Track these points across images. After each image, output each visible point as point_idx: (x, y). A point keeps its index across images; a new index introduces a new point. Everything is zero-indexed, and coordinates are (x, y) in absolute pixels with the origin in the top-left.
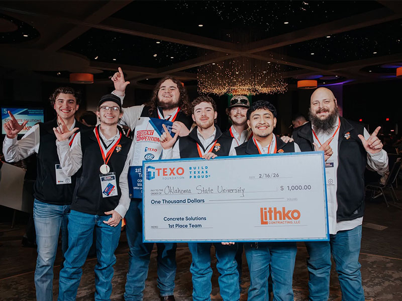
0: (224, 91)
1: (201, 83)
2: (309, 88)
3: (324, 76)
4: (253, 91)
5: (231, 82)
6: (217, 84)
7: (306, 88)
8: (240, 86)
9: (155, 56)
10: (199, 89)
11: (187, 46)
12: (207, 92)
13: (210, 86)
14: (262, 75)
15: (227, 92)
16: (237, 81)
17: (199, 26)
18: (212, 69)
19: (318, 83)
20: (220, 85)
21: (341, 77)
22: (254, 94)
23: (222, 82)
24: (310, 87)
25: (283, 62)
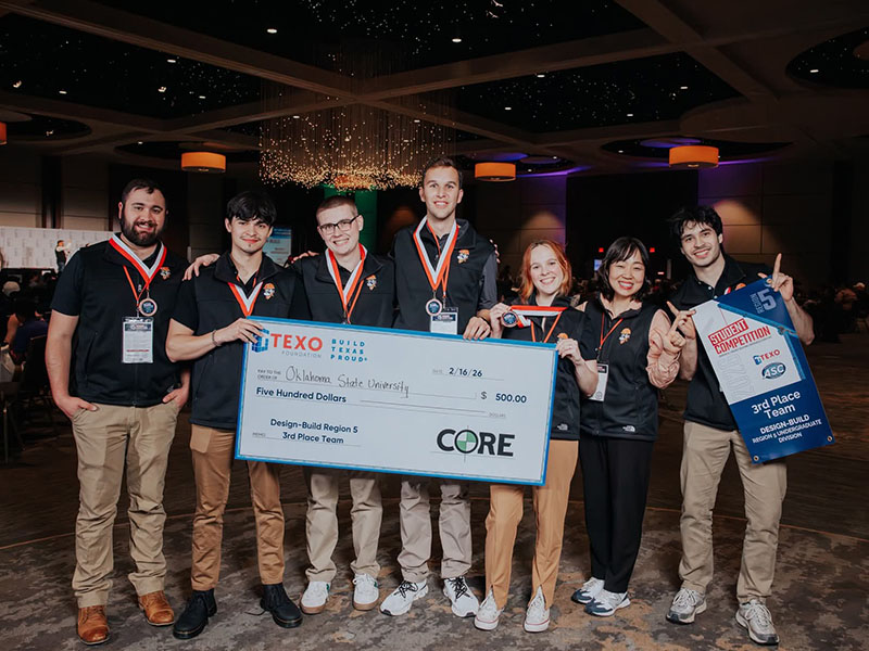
0: (320, 177)
1: (268, 158)
2: (497, 180)
3: (529, 155)
4: (382, 181)
5: (336, 159)
6: (303, 162)
7: (492, 180)
8: (354, 168)
9: (163, 90)
10: (264, 169)
11: (238, 73)
12: (281, 177)
13: (288, 164)
14: (401, 148)
15: (325, 180)
16: (349, 157)
17: (269, 31)
18: (295, 129)
19: (517, 170)
20: (310, 163)
21: (564, 159)
22: (385, 187)
23: (316, 157)
24: (501, 178)
25: (446, 123)
